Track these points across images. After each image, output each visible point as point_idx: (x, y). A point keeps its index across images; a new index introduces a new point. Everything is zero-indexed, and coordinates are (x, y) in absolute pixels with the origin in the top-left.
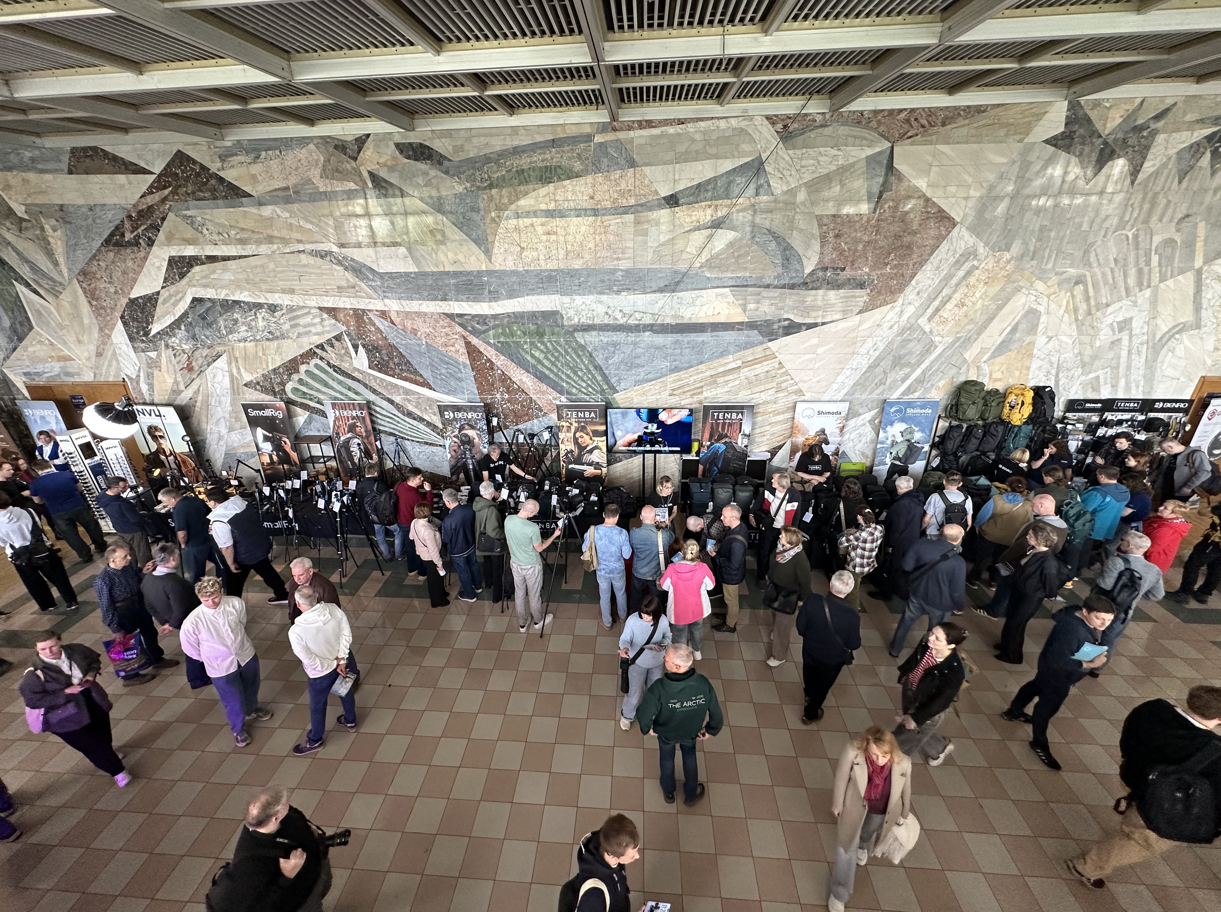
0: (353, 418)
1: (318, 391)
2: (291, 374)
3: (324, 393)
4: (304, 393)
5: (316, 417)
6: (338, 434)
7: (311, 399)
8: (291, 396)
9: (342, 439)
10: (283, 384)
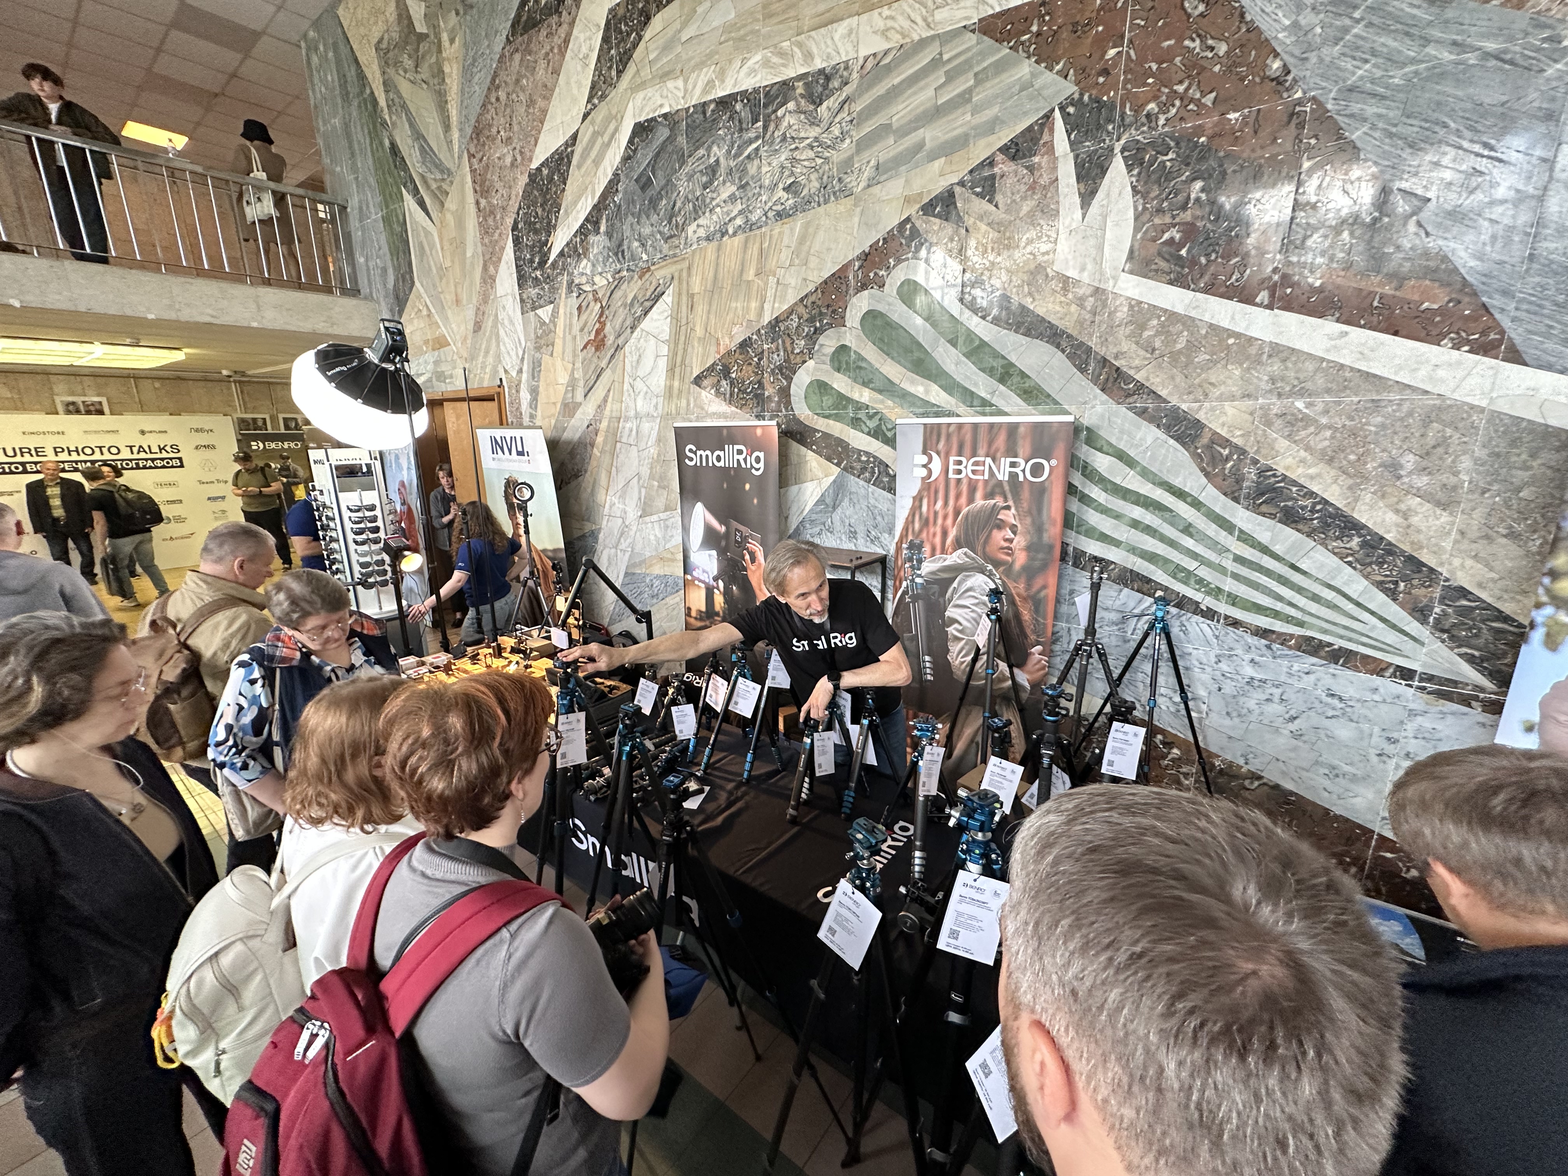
0: (994, 489)
1: (888, 388)
2: (818, 332)
3: (904, 397)
4: (843, 400)
5: (856, 484)
6: (916, 547)
7: (855, 423)
8: (802, 411)
9: (928, 567)
10: (788, 370)
